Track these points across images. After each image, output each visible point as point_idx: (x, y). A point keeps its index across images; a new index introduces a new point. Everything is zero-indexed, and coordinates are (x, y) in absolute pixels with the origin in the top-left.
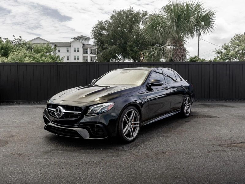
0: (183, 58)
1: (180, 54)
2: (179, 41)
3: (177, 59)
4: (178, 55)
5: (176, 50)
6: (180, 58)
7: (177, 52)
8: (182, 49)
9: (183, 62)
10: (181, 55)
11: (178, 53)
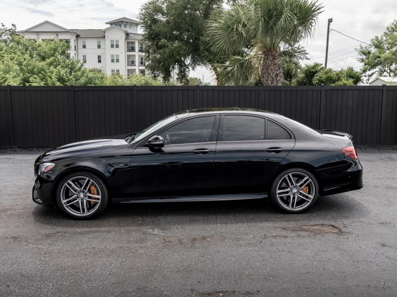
0: (278, 79)
1: (274, 73)
2: (272, 50)
3: (268, 80)
4: (270, 74)
5: (266, 67)
6: (273, 78)
7: (268, 69)
8: (276, 64)
9: (277, 86)
10: (274, 75)
11: (269, 72)
